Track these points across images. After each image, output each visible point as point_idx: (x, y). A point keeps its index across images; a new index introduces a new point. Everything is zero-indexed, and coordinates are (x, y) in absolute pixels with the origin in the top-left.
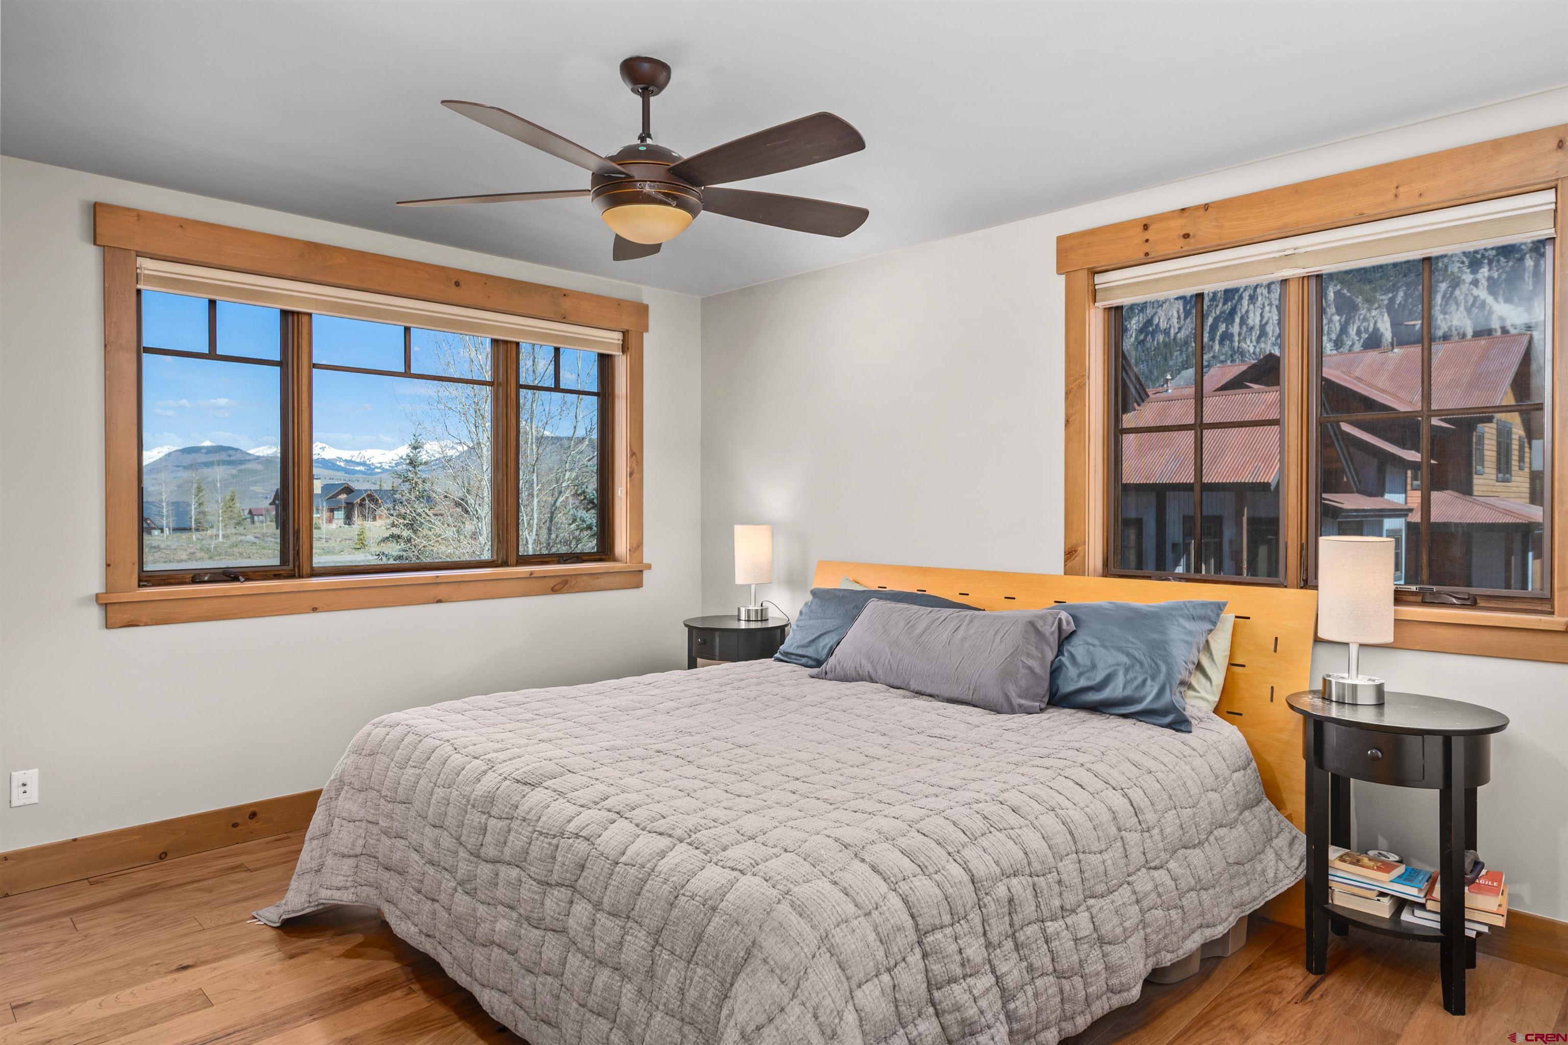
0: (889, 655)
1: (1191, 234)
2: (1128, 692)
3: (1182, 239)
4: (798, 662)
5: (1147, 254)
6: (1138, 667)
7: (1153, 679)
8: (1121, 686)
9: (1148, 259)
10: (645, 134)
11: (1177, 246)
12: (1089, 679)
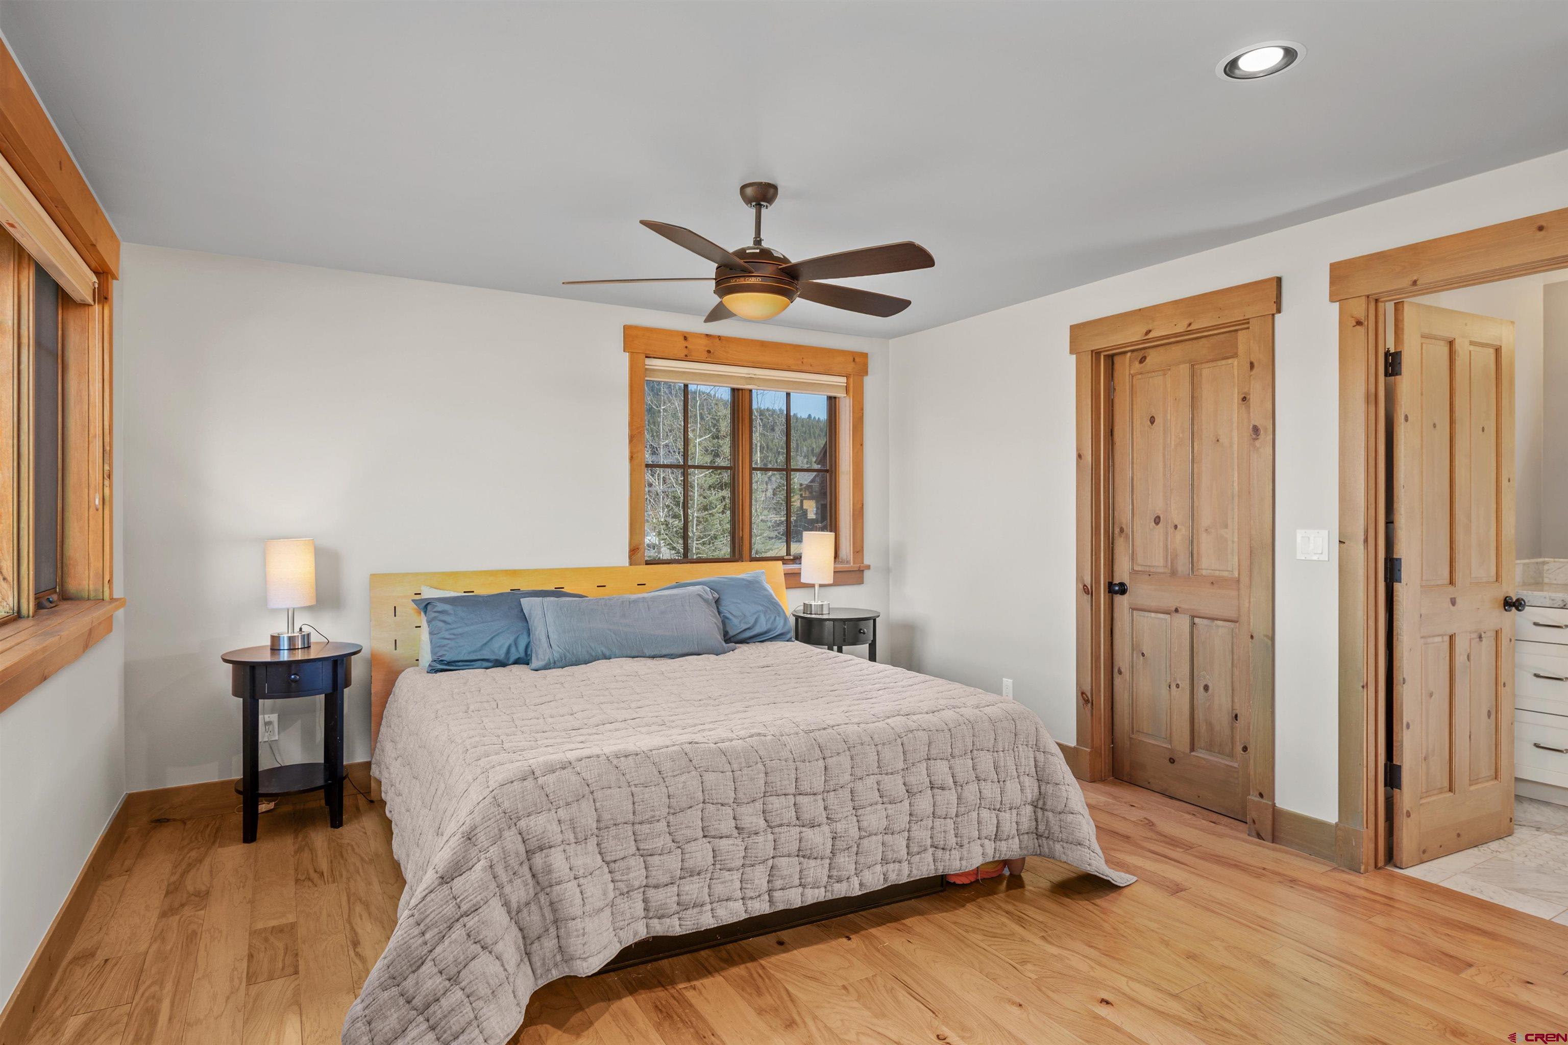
0: (613, 635)
1: (712, 351)
2: (769, 626)
3: (706, 352)
4: (475, 667)
5: (686, 356)
6: (769, 611)
7: (779, 616)
8: (764, 623)
9: (686, 358)
10: (758, 241)
11: (704, 356)
12: (745, 623)
